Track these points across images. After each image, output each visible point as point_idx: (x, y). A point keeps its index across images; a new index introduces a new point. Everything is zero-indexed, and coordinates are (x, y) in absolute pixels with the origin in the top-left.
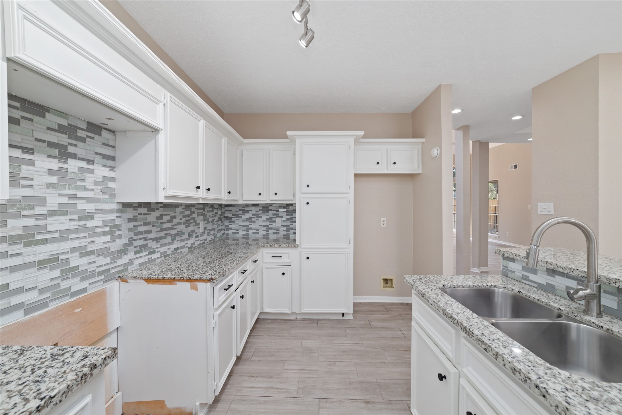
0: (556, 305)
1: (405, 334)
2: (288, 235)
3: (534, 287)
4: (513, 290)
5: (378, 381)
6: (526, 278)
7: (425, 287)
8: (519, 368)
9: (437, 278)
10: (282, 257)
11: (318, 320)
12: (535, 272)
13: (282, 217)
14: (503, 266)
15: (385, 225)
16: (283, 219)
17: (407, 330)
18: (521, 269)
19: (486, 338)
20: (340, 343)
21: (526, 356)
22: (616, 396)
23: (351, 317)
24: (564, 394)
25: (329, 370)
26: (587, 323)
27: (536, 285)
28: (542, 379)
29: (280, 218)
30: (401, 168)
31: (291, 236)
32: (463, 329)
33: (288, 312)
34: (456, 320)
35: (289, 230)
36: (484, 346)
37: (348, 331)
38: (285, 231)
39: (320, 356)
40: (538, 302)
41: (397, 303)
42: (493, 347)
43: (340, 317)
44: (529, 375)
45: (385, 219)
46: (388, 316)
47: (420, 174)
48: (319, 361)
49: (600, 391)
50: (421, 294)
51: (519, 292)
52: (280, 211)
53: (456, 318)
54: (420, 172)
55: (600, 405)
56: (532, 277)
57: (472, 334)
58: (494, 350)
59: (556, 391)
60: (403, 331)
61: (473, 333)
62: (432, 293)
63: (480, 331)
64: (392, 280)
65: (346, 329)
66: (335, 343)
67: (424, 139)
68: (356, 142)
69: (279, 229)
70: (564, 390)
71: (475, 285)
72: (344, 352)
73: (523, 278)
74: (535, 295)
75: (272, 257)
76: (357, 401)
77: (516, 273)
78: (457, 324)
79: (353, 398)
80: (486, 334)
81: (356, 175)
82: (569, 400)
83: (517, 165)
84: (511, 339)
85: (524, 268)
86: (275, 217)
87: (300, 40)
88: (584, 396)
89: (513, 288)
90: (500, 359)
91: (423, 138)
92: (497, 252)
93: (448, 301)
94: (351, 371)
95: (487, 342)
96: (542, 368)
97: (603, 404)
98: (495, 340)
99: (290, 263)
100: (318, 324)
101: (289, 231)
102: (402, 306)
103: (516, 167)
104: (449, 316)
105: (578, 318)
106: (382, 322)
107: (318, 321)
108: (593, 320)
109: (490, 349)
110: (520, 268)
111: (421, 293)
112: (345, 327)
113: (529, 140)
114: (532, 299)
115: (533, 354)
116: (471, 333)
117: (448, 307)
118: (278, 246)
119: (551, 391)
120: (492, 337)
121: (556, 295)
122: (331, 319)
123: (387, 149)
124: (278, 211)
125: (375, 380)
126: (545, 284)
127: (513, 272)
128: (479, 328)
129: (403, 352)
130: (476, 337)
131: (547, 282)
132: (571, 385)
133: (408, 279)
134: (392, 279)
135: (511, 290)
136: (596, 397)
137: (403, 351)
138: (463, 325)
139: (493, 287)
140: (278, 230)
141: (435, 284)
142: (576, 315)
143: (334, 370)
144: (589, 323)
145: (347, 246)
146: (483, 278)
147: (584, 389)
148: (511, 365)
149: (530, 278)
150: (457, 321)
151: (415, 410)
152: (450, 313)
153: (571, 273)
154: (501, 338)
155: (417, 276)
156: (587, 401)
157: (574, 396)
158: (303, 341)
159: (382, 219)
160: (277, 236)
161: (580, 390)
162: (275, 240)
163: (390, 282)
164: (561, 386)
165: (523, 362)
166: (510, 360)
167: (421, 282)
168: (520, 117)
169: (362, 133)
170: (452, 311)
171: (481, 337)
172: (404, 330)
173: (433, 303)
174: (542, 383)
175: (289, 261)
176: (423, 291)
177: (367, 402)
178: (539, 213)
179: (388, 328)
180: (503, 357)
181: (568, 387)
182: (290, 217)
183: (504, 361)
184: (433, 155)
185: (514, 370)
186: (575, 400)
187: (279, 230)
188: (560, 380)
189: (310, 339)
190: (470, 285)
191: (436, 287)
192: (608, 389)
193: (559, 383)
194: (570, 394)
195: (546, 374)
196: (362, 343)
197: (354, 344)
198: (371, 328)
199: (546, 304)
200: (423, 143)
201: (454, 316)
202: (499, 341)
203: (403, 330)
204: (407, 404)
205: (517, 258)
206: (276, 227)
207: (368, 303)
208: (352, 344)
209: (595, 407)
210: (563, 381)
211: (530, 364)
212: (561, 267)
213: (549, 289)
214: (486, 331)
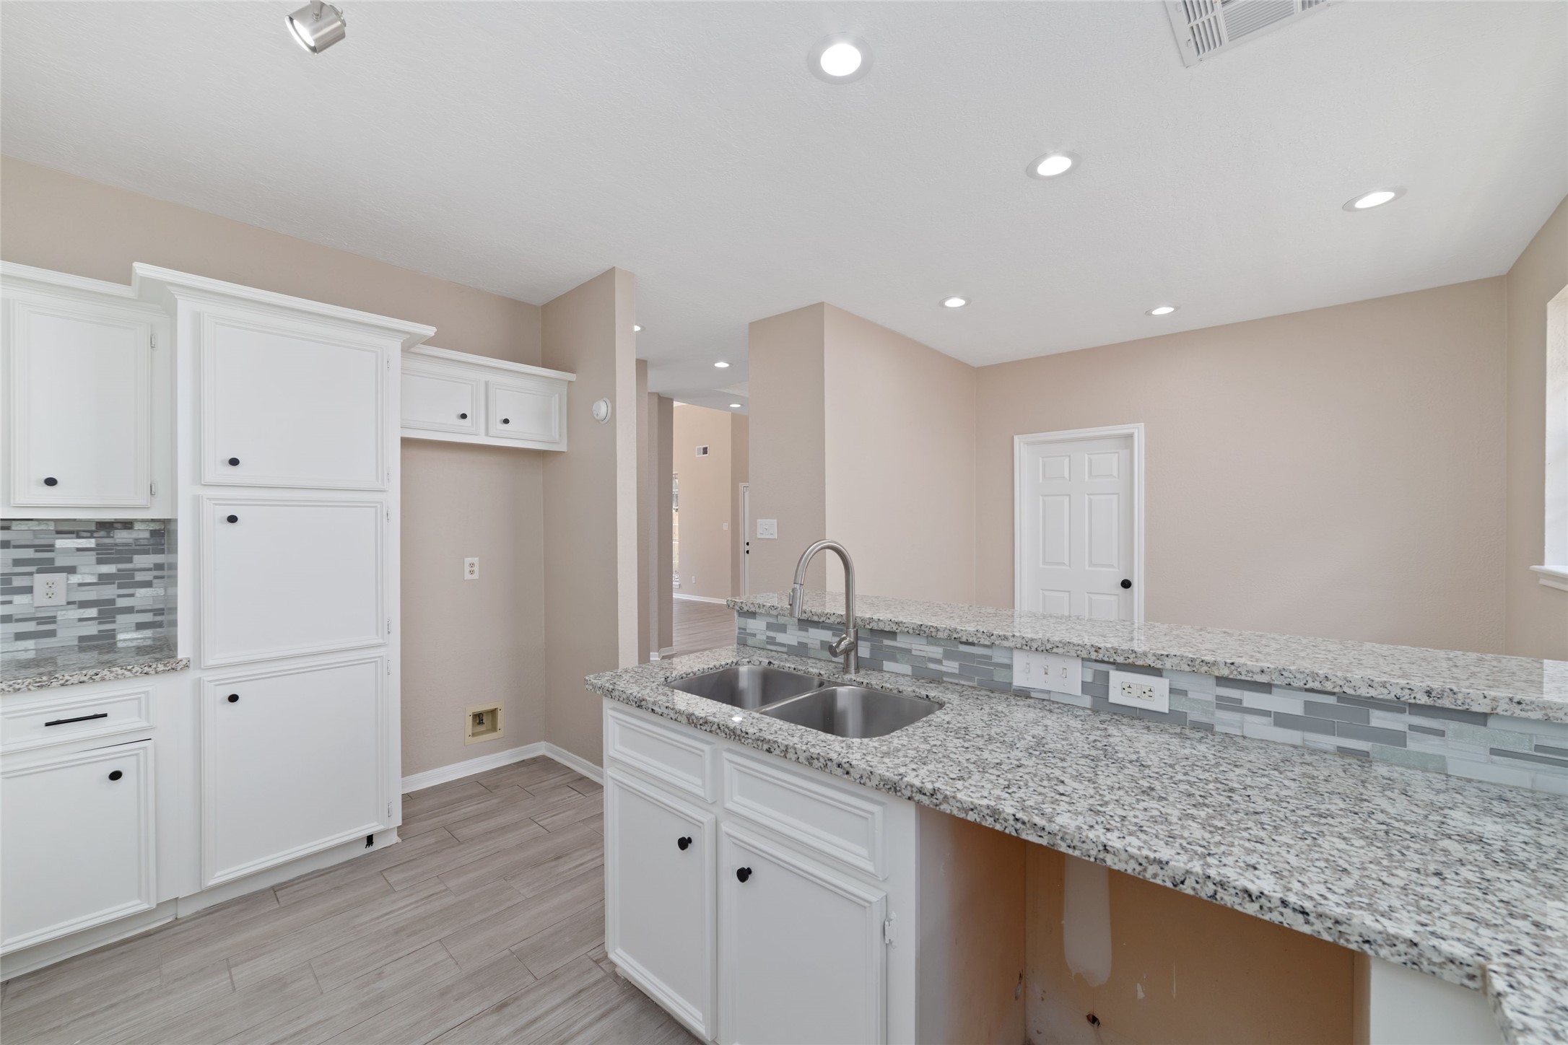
0: (815, 671)
1: (546, 825)
2: (111, 635)
3: (783, 652)
4: (760, 663)
5: (513, 949)
6: (771, 641)
7: (638, 689)
8: (817, 752)
9: (649, 669)
10: (105, 715)
11: (275, 889)
12: (782, 628)
13: (71, 570)
14: (740, 628)
15: (476, 576)
16: (75, 579)
17: (549, 815)
18: (765, 629)
19: (767, 733)
20: (378, 918)
21: (816, 737)
22: (898, 744)
23: (394, 839)
24: (865, 760)
25: (366, 998)
26: (848, 683)
27: (785, 649)
28: (842, 755)
29: (61, 577)
30: (522, 435)
31: (120, 637)
32: (729, 734)
33: (145, 907)
34: (716, 724)
35: (114, 617)
36: (766, 747)
37: (393, 878)
38: (90, 622)
39: (320, 981)
40: (795, 672)
41: (510, 765)
42: (780, 740)
43: (362, 850)
44: (828, 756)
45: (475, 560)
46: (496, 801)
47: (564, 452)
48: (322, 993)
49: (886, 745)
50: (634, 703)
51: (770, 663)
52: (57, 546)
53: (715, 720)
54: (562, 447)
55: (892, 756)
56: (781, 638)
57: (746, 736)
58: (782, 743)
59: (858, 760)
60: (540, 821)
61: (747, 733)
62: (656, 695)
63: (756, 727)
64: (493, 712)
65: (385, 874)
66: (361, 925)
67: (575, 375)
68: (407, 350)
69: (55, 617)
70: (863, 757)
71: (711, 666)
72: (397, 932)
73: (768, 643)
74: (789, 665)
75: (48, 724)
76: (474, 1021)
77: (758, 637)
78: (718, 731)
79: (462, 1019)
80: (764, 729)
81: (406, 442)
82: (871, 764)
83: (707, 448)
84: (793, 725)
85: (770, 627)
86: (31, 574)
87: (291, 20)
88: (879, 755)
89: (761, 659)
90: (791, 755)
91: (572, 371)
92: (731, 606)
93: (688, 700)
94: (435, 964)
95: (771, 737)
96: (837, 744)
97: (893, 754)
98: (778, 732)
99: (152, 728)
100: (280, 900)
101: (114, 622)
102: (524, 769)
103: (705, 451)
104: (701, 721)
105: (839, 681)
106: (482, 821)
107: (275, 892)
108: (853, 676)
109: (776, 746)
110: (764, 627)
111: (633, 701)
112: (381, 872)
113: (731, 406)
114: (787, 670)
115: (822, 733)
116: (744, 734)
117: (694, 709)
118: (85, 679)
119: (854, 763)
120: (773, 729)
121: (810, 658)
122: (323, 870)
123: (487, 383)
124: (50, 548)
125: (507, 952)
126: (796, 644)
127: (754, 635)
128: (752, 724)
129: (554, 863)
130: (753, 738)
131: (800, 641)
132: (866, 749)
133: (596, 681)
134: (496, 709)
135: (758, 663)
136: (886, 751)
137: (552, 860)
138: (728, 728)
139: (734, 664)
140: (52, 620)
141: (652, 680)
142: (837, 676)
143: (381, 990)
144: (851, 682)
145: (380, 641)
146: (717, 654)
147: (876, 748)
148: (807, 754)
149: (778, 640)
150: (718, 725)
151: (619, 951)
152: (703, 715)
153: (827, 621)
154: (783, 727)
155: (612, 673)
156: (882, 757)
157: (872, 758)
158: (234, 971)
159: (468, 560)
160: (40, 647)
161: (874, 751)
162: (34, 660)
163: (490, 717)
164: (859, 754)
165: (817, 745)
166: (804, 748)
167: (625, 682)
168: (727, 365)
169: (430, 331)
170: (703, 711)
171: (761, 734)
172: (543, 817)
173: (666, 711)
174: (844, 758)
175: (144, 724)
176: (640, 695)
177: (502, 1006)
178: (759, 536)
179: (503, 828)
180: (795, 749)
181: (864, 752)
182: (119, 570)
183: (796, 753)
184: (597, 415)
185: (810, 760)
186: (875, 761)
187: (55, 622)
188: (856, 748)
189: (264, 954)
190: (703, 669)
191: (656, 683)
192: (890, 740)
193: (856, 752)
194: (869, 758)
195: (842, 748)
196: (444, 888)
197: (422, 899)
198: (460, 843)
199: (805, 673)
200: (570, 382)
201: (710, 718)
202: (783, 731)
203: (540, 818)
204: (590, 958)
205: (760, 611)
206: (33, 611)
207: (432, 787)
208: (417, 902)
209: (889, 760)
210: (859, 748)
211: (824, 744)
212: (816, 615)
213: (801, 650)
214: (762, 725)
